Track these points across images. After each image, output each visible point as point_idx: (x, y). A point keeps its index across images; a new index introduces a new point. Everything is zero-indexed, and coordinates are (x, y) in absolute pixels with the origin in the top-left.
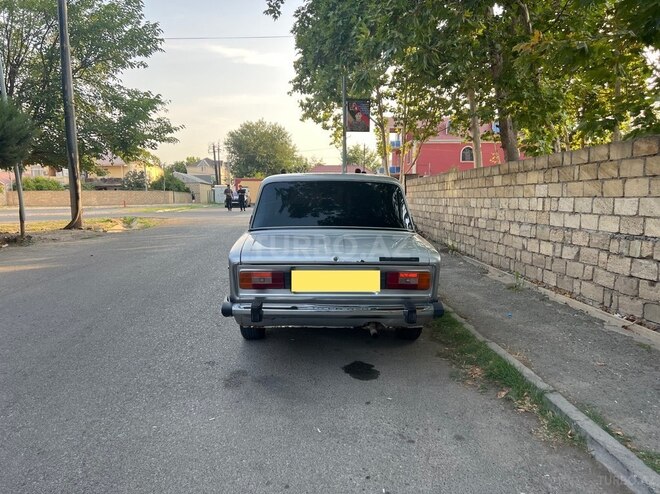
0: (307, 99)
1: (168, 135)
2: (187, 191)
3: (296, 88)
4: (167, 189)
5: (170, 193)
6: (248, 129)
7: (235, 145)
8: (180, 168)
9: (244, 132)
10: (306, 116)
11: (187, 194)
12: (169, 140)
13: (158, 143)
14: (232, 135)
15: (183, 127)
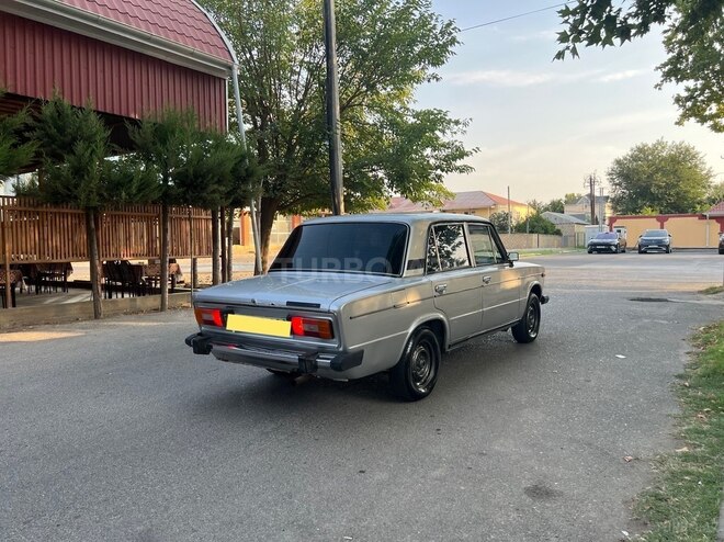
0: (688, 89)
1: (459, 163)
2: (558, 233)
3: (667, 76)
4: (531, 232)
5: (535, 236)
6: (641, 154)
7: (620, 175)
8: (557, 207)
9: (635, 158)
10: (685, 116)
11: (557, 237)
12: (462, 170)
13: (444, 174)
14: (618, 162)
15: (477, 150)
